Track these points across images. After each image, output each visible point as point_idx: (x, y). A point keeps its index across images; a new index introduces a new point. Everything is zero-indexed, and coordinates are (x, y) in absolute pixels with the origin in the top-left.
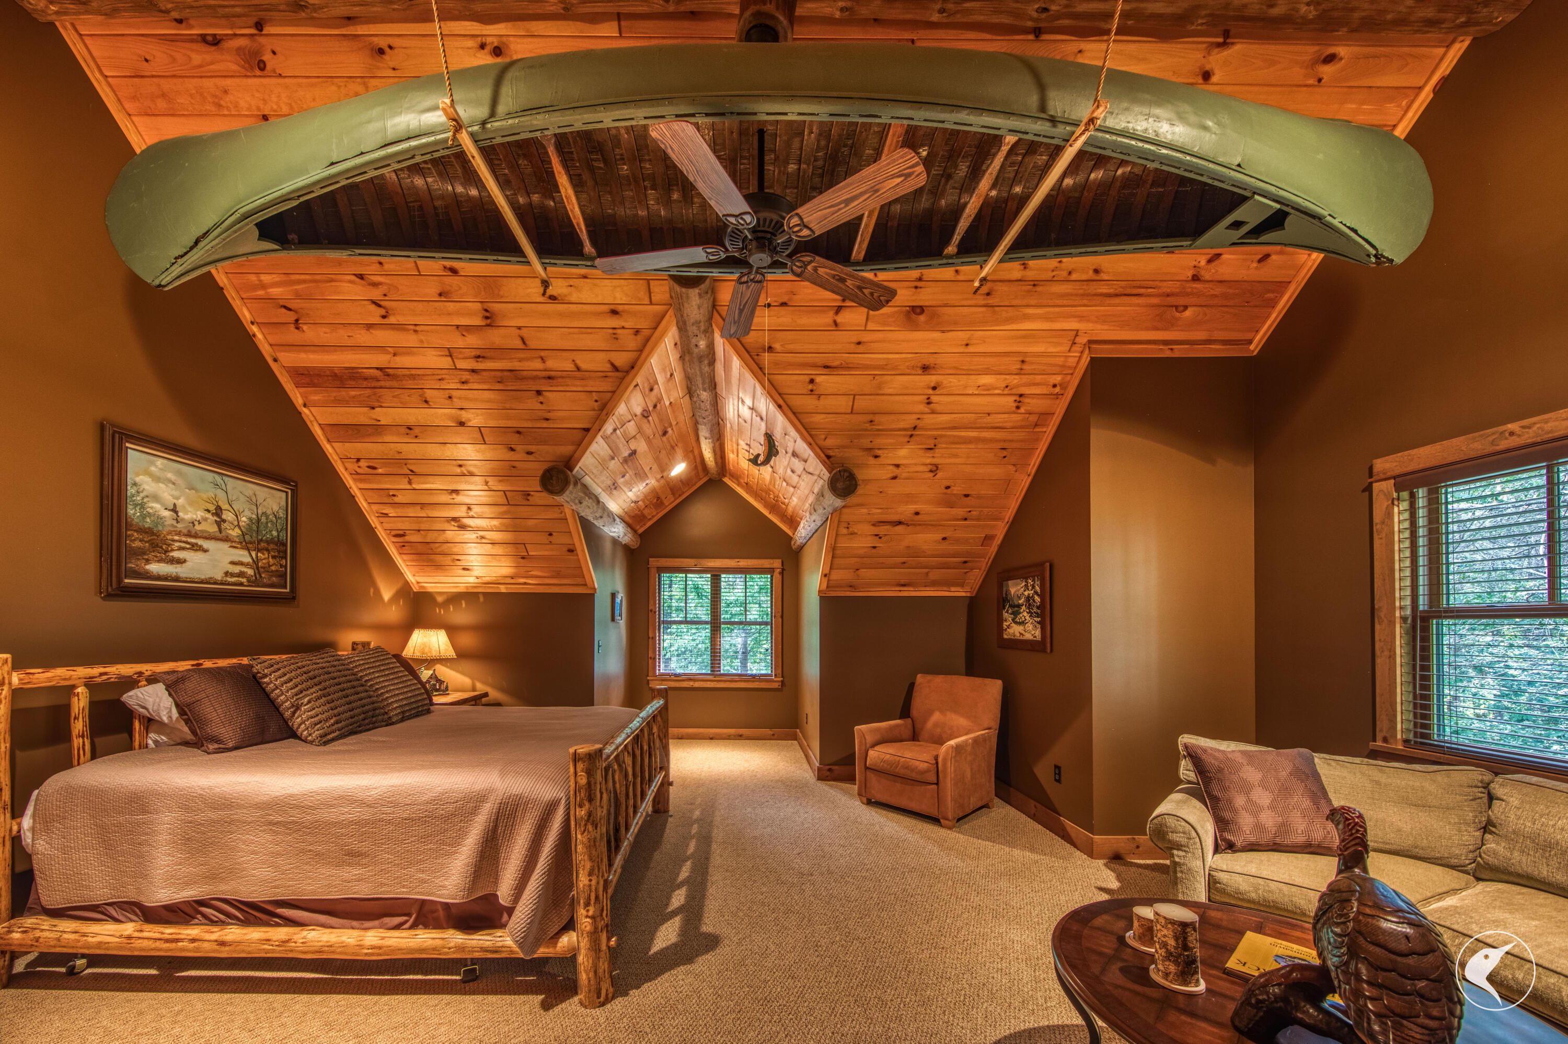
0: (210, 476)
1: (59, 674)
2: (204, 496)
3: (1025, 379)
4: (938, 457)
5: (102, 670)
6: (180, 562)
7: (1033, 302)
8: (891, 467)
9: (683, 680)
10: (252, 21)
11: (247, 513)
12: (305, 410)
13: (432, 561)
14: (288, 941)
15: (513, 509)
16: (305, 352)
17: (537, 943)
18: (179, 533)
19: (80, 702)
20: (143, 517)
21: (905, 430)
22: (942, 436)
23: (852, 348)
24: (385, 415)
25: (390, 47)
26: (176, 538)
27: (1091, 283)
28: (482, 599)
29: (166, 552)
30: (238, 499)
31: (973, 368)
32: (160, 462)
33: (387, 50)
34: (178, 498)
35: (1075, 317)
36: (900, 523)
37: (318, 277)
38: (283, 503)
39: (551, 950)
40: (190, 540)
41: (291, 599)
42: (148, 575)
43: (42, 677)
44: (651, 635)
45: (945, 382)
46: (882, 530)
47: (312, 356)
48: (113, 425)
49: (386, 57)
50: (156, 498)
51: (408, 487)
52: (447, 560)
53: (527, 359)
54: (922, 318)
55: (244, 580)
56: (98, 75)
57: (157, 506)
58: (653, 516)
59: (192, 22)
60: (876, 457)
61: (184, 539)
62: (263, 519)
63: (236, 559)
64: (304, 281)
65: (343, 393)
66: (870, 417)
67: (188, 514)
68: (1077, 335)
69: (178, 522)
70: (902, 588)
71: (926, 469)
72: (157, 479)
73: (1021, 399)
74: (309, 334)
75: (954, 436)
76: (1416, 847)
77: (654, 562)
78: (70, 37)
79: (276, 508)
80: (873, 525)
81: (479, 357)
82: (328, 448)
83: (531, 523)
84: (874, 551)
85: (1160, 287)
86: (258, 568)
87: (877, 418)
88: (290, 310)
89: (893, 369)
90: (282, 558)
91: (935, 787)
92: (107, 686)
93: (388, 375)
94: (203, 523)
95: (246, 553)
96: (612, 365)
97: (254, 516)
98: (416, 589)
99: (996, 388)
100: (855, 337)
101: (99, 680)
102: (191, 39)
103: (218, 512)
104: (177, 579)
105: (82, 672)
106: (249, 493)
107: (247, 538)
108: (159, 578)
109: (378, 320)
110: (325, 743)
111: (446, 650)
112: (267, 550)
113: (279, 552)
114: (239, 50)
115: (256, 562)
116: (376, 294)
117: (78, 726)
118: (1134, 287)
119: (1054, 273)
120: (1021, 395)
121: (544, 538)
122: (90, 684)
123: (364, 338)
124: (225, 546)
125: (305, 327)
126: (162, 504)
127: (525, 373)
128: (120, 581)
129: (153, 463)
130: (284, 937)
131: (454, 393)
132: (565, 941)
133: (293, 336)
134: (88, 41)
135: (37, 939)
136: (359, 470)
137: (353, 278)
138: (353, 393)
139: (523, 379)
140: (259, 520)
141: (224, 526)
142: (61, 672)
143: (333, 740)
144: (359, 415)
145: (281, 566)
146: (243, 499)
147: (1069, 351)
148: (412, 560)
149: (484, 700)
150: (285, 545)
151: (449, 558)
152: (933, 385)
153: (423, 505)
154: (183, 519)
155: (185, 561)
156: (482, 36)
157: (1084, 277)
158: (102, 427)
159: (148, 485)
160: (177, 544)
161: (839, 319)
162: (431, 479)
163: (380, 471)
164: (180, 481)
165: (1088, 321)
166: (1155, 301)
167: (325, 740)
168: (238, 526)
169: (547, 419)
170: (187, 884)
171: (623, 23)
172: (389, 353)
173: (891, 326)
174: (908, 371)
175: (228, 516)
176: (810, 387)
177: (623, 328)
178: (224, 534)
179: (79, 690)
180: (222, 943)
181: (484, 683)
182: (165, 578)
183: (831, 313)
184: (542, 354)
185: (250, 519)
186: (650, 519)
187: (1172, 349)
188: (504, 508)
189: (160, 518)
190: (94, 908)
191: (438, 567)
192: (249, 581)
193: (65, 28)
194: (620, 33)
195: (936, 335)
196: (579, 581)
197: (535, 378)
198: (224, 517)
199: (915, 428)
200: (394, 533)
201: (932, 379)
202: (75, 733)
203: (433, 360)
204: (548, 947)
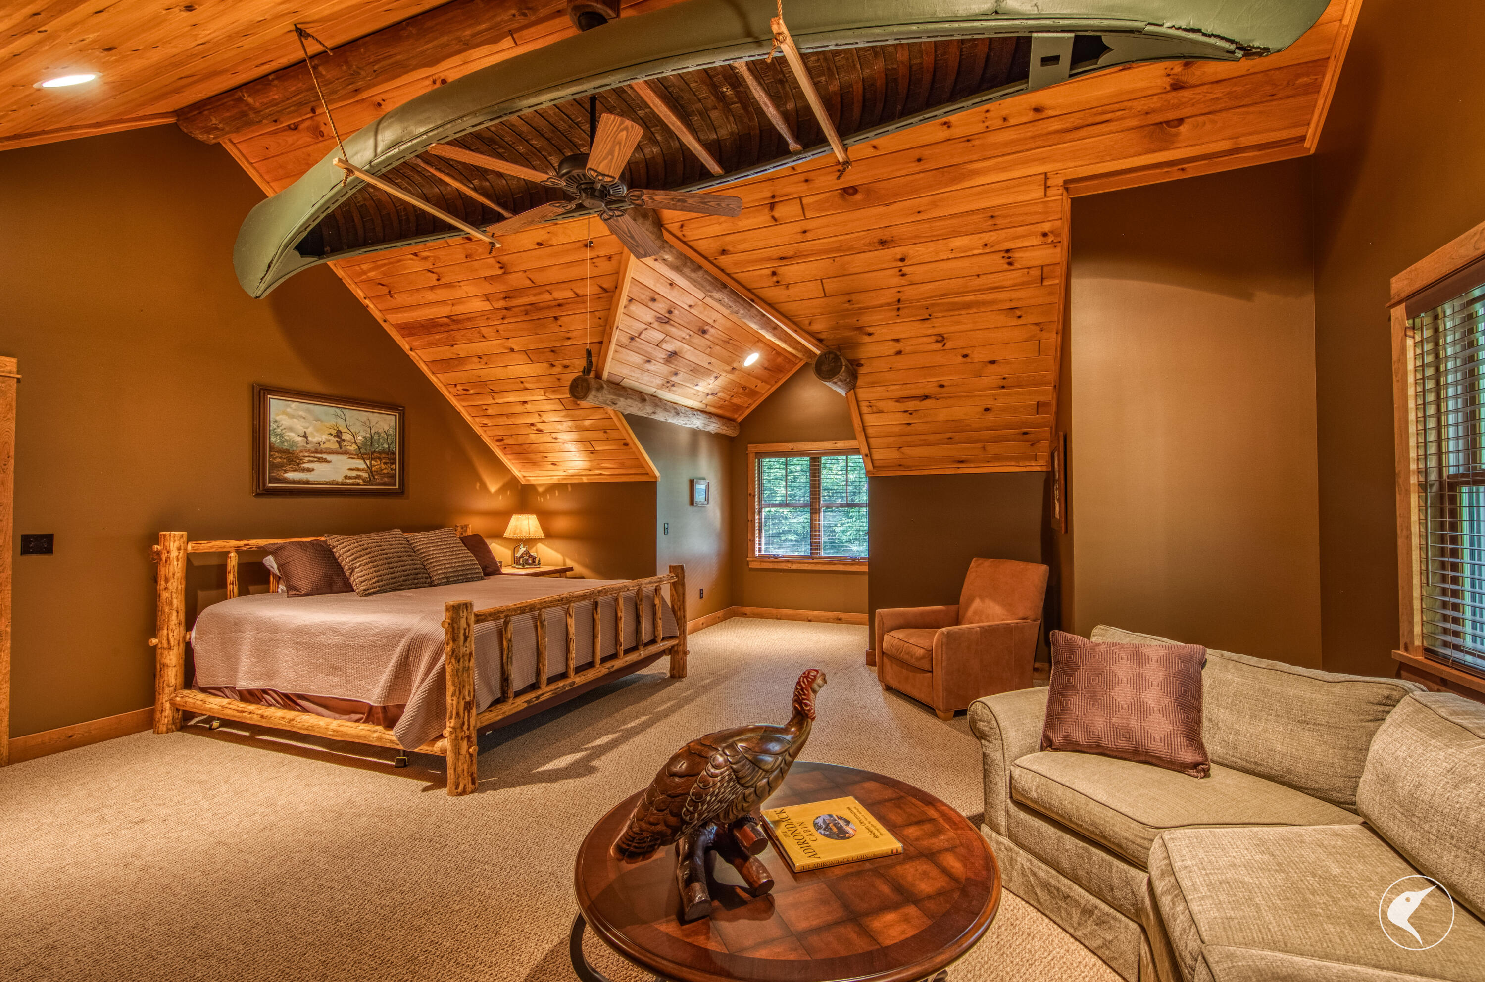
0: (332, 410)
1: (218, 545)
2: (328, 425)
3: (1003, 234)
4: (941, 325)
5: (246, 542)
6: (309, 470)
7: (975, 157)
8: (891, 343)
9: (782, 562)
10: (309, 109)
11: (363, 434)
12: (412, 354)
13: (527, 459)
14: (293, 720)
15: (570, 412)
16: (401, 312)
17: (420, 741)
18: (309, 451)
19: (233, 562)
20: (282, 442)
21: (888, 304)
22: (933, 305)
23: (800, 237)
24: (462, 350)
25: (383, 100)
26: (307, 454)
27: (1036, 123)
28: (570, 489)
29: (299, 464)
30: (354, 424)
31: (935, 233)
32: (293, 405)
33: (382, 102)
34: (307, 428)
35: (1034, 160)
36: (926, 397)
37: (391, 260)
38: (393, 424)
39: (430, 748)
40: (317, 455)
41: (400, 493)
42: (286, 481)
43: (206, 546)
44: (750, 518)
45: (911, 252)
46: (911, 405)
47: (406, 315)
48: (260, 385)
49: (383, 107)
50: (291, 429)
51: (493, 402)
52: (537, 457)
53: (539, 294)
54: (858, 197)
55: (360, 481)
56: (246, 164)
57: (292, 434)
58: (750, 405)
59: (282, 119)
60: (870, 334)
61: (312, 455)
62: (376, 437)
63: (354, 466)
64: (385, 265)
65: (431, 338)
66: (847, 298)
67: (315, 438)
68: (1046, 178)
69: (307, 443)
70: (960, 465)
71: (934, 338)
72: (292, 417)
73: (1009, 255)
74: (400, 299)
75: (949, 303)
76: (1290, 773)
77: (752, 448)
78: (229, 147)
79: (386, 428)
80: (897, 401)
81: (506, 298)
82: (433, 379)
83: (587, 423)
84: (909, 428)
85: (1131, 108)
86: (371, 472)
87: (854, 297)
88: (383, 285)
89: (849, 250)
90: (392, 463)
91: (930, 674)
92: (251, 552)
93: (454, 321)
94: (327, 443)
95: (362, 462)
96: (601, 287)
97: (368, 435)
98: (523, 482)
99: (974, 249)
100: (798, 227)
101: (244, 549)
102: (284, 130)
103: (339, 434)
104: (307, 482)
105: (233, 543)
106: (364, 419)
107: (363, 451)
108: (294, 482)
109: (435, 283)
110: (366, 595)
111: (535, 531)
112: (380, 459)
113: (390, 459)
114: (308, 128)
115: (370, 468)
116: (428, 265)
117: (231, 577)
118: (1096, 115)
119: (986, 124)
120: (1008, 251)
121: (601, 434)
122: (238, 550)
123: (431, 296)
124: (344, 458)
125: (395, 296)
126: (296, 433)
127: (541, 305)
128: (264, 484)
129: (289, 406)
130: (292, 717)
131: (500, 327)
132: (439, 744)
133: (391, 303)
134: (239, 146)
135: (186, 702)
136: (459, 393)
137: (412, 256)
138: (437, 337)
139: (541, 309)
140: (372, 438)
141: (343, 444)
142: (219, 543)
143: (374, 593)
144: (445, 352)
145: (392, 469)
146: (358, 424)
147: (1045, 195)
148: (515, 459)
149: (568, 573)
150: (395, 454)
151: (539, 456)
152: (899, 257)
153: (508, 415)
154: (311, 442)
155: (313, 470)
156: (432, 75)
157: (1025, 119)
158: (253, 387)
159: (285, 421)
160: (307, 459)
161: (776, 214)
162: (506, 394)
163: (471, 392)
164: (308, 416)
165: (1055, 161)
166: (1134, 123)
167: (367, 593)
168: (355, 443)
169: (569, 338)
170: (257, 678)
171: (515, 36)
172: (449, 305)
173: (829, 210)
174: (867, 248)
175: (347, 436)
176: (775, 279)
177: (598, 257)
178: (343, 449)
179: (232, 555)
180: (262, 717)
181: (572, 559)
182: (299, 482)
183: (766, 210)
184: (547, 287)
185: (365, 438)
186: (748, 407)
187: (1183, 169)
188: (564, 413)
189: (294, 442)
190: (219, 689)
191: (534, 464)
192: (364, 482)
193: (225, 143)
194: (516, 43)
195: (881, 209)
196: (640, 471)
197: (549, 307)
198: (343, 437)
199: (899, 301)
200: (496, 438)
201: (898, 252)
202: (229, 581)
203: (479, 305)
204: (428, 746)
